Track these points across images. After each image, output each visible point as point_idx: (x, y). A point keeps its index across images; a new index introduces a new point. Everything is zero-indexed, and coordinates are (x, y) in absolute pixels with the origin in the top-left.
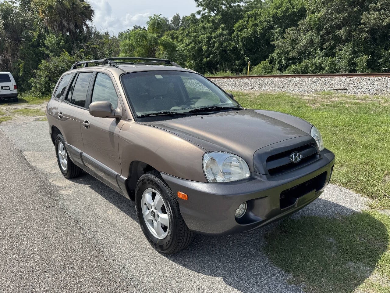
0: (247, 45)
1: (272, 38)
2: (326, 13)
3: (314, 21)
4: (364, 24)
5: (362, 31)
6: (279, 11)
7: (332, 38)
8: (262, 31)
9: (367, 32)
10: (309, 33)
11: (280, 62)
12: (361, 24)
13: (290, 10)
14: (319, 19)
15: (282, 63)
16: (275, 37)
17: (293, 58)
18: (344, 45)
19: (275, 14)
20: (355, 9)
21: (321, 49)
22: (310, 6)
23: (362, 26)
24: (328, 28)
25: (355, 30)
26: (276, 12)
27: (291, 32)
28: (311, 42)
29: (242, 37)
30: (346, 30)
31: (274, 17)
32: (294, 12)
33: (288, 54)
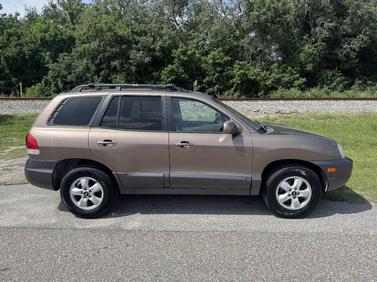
0: (13, 64)
1: (43, 60)
2: (99, 46)
3: (88, 51)
4: (132, 59)
5: (131, 64)
6: (47, 35)
7: (106, 67)
8: (30, 52)
9: (135, 66)
10: (85, 61)
11: (56, 84)
12: (130, 59)
13: (59, 36)
14: (92, 50)
15: (59, 86)
16: (46, 60)
17: (71, 82)
18: (117, 74)
19: (42, 37)
20: (123, 47)
21: (99, 76)
22: (79, 36)
23: (132, 61)
24: (102, 59)
25: (126, 64)
26: (44, 35)
27: (66, 58)
28: (88, 69)
29: (5, 55)
30: (119, 62)
31: (41, 40)
32: (63, 38)
33: (66, 78)
